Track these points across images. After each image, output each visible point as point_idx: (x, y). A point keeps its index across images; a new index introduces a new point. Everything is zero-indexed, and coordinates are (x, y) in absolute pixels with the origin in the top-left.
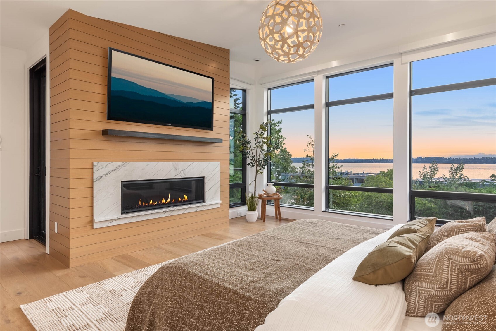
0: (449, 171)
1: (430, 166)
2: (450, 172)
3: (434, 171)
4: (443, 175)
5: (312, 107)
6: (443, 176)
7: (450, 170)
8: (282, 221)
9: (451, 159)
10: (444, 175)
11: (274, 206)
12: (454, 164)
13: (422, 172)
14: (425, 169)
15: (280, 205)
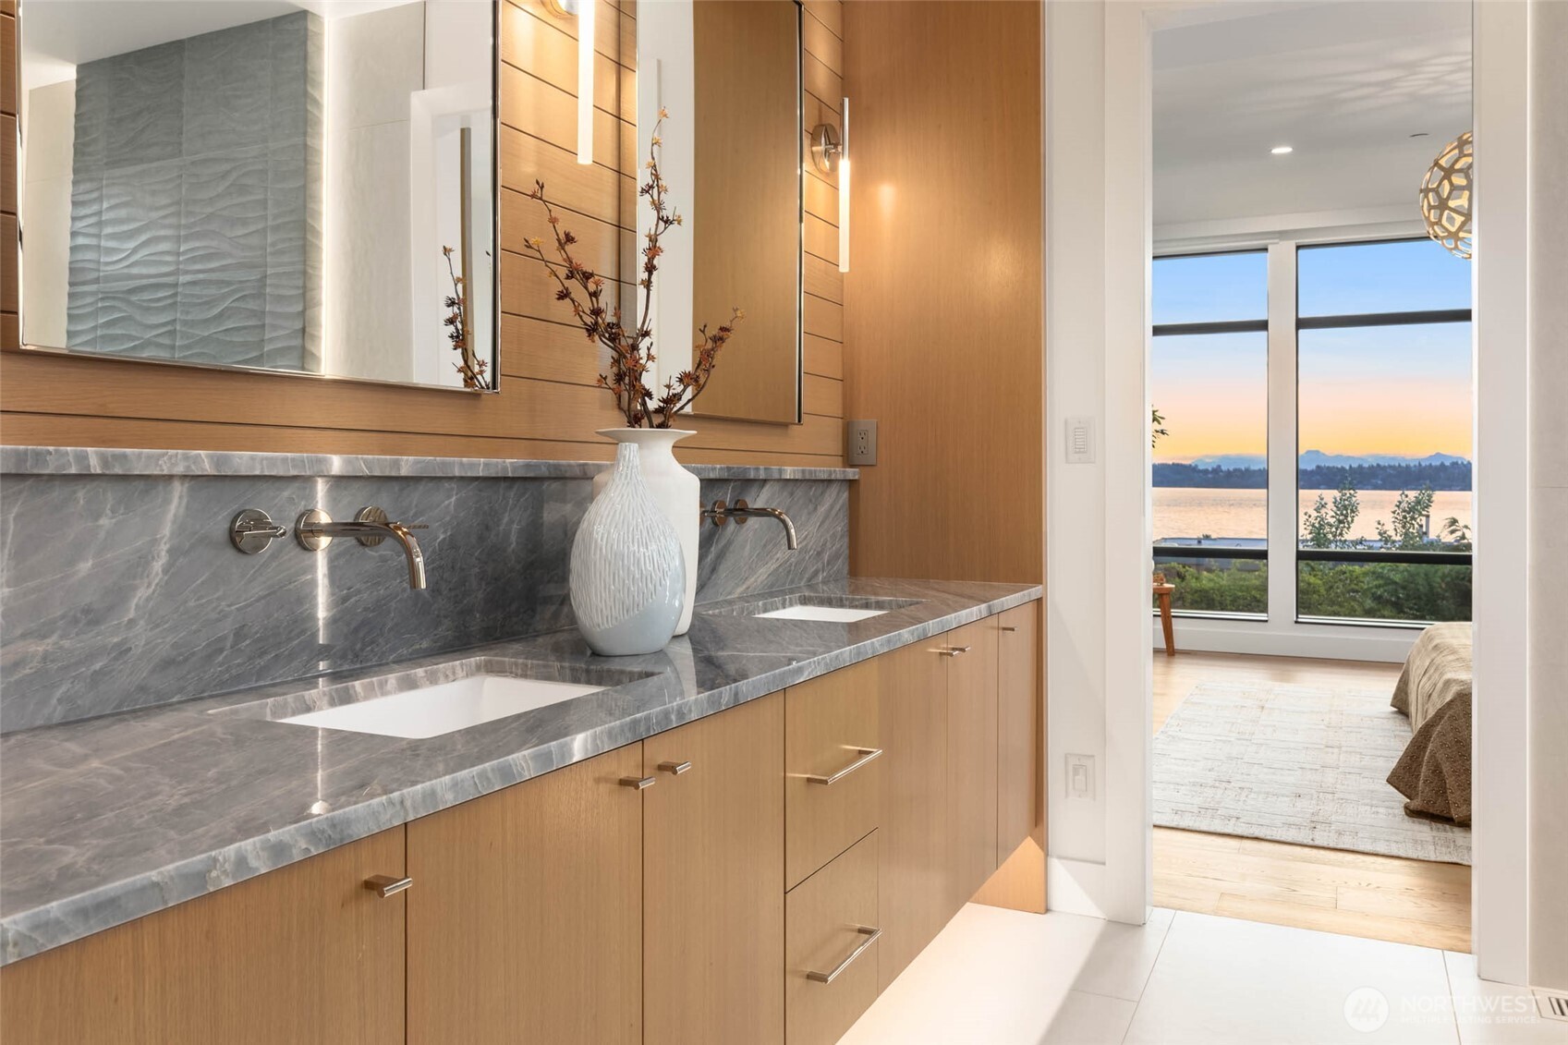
0: (1394, 512)
1: (1335, 498)
2: (1395, 515)
3: (1346, 511)
4: (1379, 523)
5: (1262, 326)
6: (1379, 527)
7: (1396, 508)
8: (1177, 656)
9: (1222, 471)
10: (1382, 523)
11: (1159, 616)
12: (1406, 492)
13: (1314, 514)
14: (1323, 506)
15: (1173, 614)
